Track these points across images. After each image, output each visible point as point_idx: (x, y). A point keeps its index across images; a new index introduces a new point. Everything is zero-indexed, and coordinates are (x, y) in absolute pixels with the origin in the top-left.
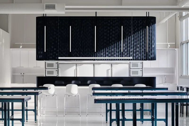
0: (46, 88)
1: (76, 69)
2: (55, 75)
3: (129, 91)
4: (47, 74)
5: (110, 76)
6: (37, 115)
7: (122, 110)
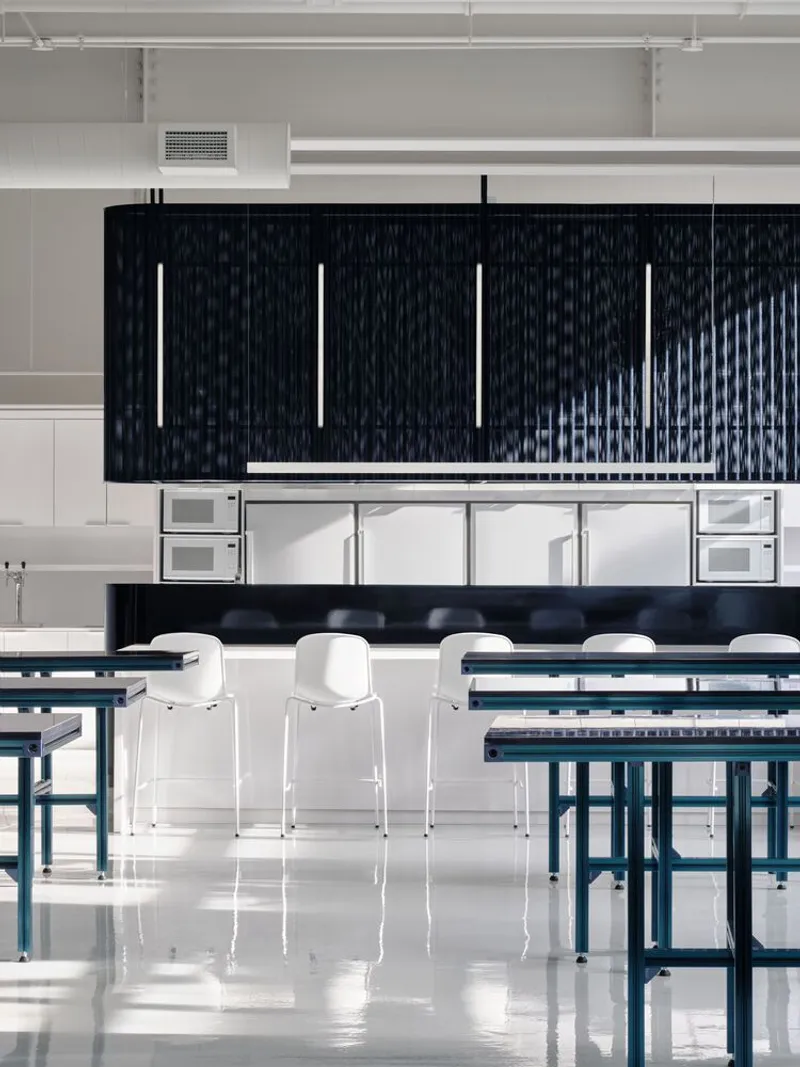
0: (171, 661)
1: (353, 539)
2: (222, 571)
3: (689, 681)
4: (175, 567)
5: (568, 578)
6: (112, 830)
7: (654, 801)
